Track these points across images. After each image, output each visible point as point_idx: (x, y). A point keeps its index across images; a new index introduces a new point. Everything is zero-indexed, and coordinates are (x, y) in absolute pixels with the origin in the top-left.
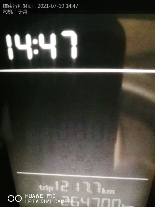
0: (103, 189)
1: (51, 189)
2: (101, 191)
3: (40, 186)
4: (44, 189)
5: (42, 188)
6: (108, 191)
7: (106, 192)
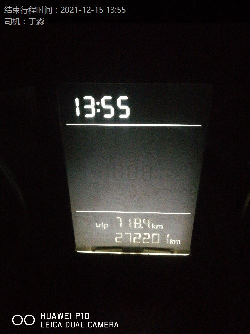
0: (153, 224)
1: (106, 226)
2: (152, 225)
3: (97, 224)
4: (100, 227)
5: (99, 225)
7: (156, 227)
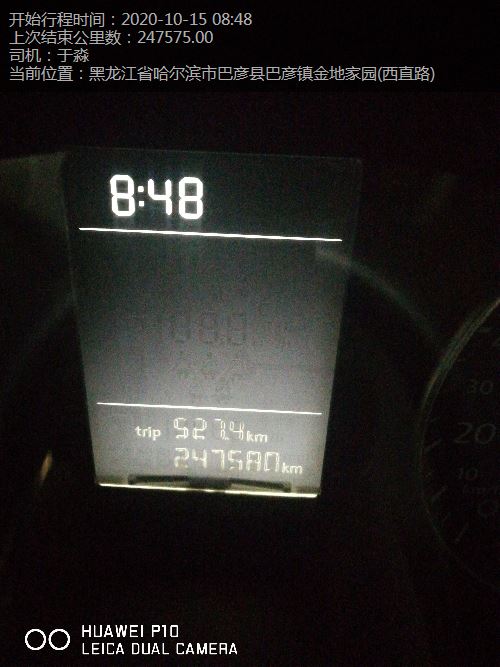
0: (248, 432)
1: (157, 433)
3: (138, 429)
4: (144, 435)
5: (141, 433)
6: (256, 436)
7: (253, 438)
